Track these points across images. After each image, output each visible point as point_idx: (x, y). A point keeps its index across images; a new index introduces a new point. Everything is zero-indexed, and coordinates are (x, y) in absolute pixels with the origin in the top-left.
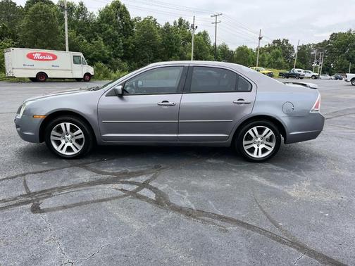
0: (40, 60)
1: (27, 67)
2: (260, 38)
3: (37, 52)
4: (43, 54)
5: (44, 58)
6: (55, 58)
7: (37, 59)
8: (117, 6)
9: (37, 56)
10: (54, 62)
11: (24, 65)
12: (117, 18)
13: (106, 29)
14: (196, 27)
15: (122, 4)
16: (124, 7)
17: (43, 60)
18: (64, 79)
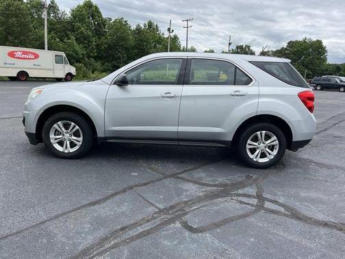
0: (21, 58)
1: (8, 66)
2: (230, 44)
3: (19, 50)
4: (24, 53)
5: (26, 56)
6: (36, 56)
7: (19, 58)
8: (89, 6)
9: (19, 54)
10: (36, 61)
11: (5, 64)
12: (89, 17)
13: (79, 28)
14: (173, 31)
15: (94, 4)
16: (96, 7)
17: (24, 58)
18: (45, 78)
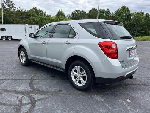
8: (124, 8)
12: (123, 13)
15: (126, 7)
16: (127, 8)
